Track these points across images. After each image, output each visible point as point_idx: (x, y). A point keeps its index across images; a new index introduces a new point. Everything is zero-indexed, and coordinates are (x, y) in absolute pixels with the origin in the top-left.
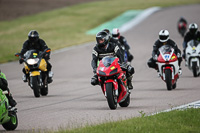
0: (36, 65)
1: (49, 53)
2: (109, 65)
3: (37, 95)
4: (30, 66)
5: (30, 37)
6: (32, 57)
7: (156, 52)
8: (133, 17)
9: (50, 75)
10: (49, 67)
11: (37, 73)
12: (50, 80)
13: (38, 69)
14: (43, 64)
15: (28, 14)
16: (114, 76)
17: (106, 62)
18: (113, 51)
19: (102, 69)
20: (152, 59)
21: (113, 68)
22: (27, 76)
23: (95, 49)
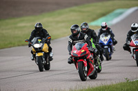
0: (40, 48)
1: (50, 39)
2: (80, 49)
3: (41, 70)
4: (36, 49)
5: (36, 28)
6: (37, 42)
7: (129, 39)
8: (121, 13)
9: (51, 55)
10: (50, 49)
11: (41, 54)
12: (51, 59)
13: (42, 51)
14: (45, 47)
15: (49, 11)
16: (84, 57)
17: (78, 47)
19: (75, 52)
20: (126, 44)
21: (83, 51)
22: (34, 56)
23: (71, 37)
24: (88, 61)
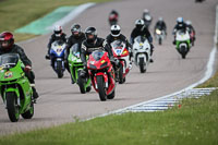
2: (99, 59)
17: (96, 56)
18: (101, 45)
19: (93, 63)
21: (103, 62)
24: (108, 75)
